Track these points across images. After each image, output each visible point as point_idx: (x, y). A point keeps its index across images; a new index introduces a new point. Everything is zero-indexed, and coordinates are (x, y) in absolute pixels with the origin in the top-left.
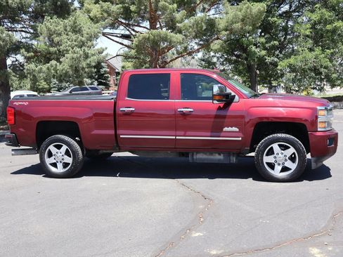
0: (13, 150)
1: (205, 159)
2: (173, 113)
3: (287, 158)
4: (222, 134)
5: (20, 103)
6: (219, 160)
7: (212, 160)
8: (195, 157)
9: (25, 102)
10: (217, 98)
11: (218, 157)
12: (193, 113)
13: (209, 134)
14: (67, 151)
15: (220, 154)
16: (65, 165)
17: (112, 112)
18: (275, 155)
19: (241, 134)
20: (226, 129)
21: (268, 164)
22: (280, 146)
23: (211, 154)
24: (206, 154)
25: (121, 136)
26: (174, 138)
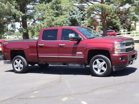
0: (4, 62)
1: (73, 66)
2: (57, 46)
3: (102, 66)
4: (76, 55)
6: (78, 67)
7: (75, 66)
10: (71, 39)
11: (77, 65)
12: (65, 46)
13: (71, 55)
14: (21, 62)
15: (78, 64)
17: (36, 46)
18: (98, 64)
19: (83, 55)
20: (77, 53)
21: (95, 68)
22: (99, 60)
23: (75, 64)
24: (72, 64)
25: (39, 56)
26: (58, 57)
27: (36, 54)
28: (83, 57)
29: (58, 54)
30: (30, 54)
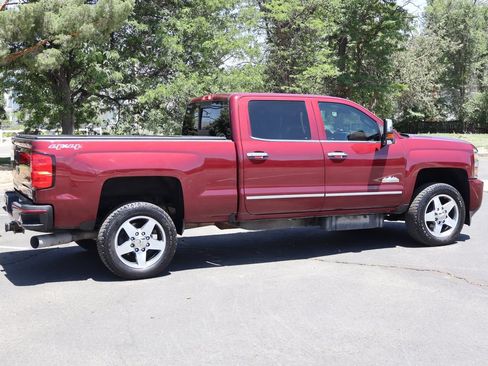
1: (350, 225)
2: (322, 158)
3: (447, 214)
4: (381, 187)
5: (65, 146)
6: (365, 224)
7: (355, 225)
8: (334, 224)
9: (75, 143)
11: (363, 221)
12: (347, 159)
13: (366, 188)
14: (156, 230)
15: (365, 217)
16: (151, 254)
17: (235, 159)
18: (436, 211)
19: (401, 186)
20: (384, 180)
22: (441, 198)
23: (355, 217)
25: (248, 198)
27: (234, 192)
28: (401, 192)
30: (206, 193)
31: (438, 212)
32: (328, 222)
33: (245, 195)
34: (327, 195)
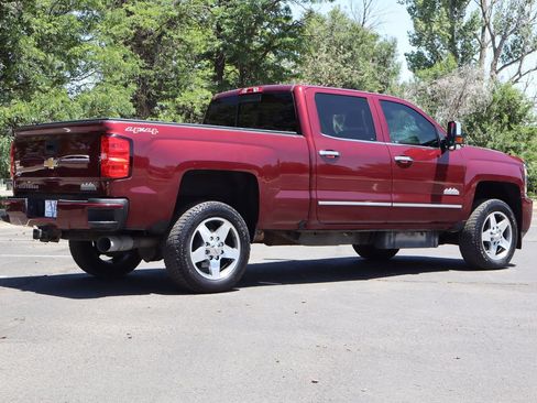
2: (389, 162)
3: (501, 234)
4: (443, 199)
5: (142, 130)
6: (422, 242)
8: (393, 241)
9: (151, 127)
11: (420, 238)
13: (429, 199)
14: (231, 235)
15: (422, 234)
17: (308, 157)
18: (492, 230)
20: (446, 192)
22: (496, 216)
24: (407, 234)
25: (320, 203)
26: (390, 204)
27: (307, 195)
28: (460, 206)
29: (388, 197)
30: (281, 194)
31: (494, 231)
32: (387, 238)
33: (318, 200)
34: (394, 205)
